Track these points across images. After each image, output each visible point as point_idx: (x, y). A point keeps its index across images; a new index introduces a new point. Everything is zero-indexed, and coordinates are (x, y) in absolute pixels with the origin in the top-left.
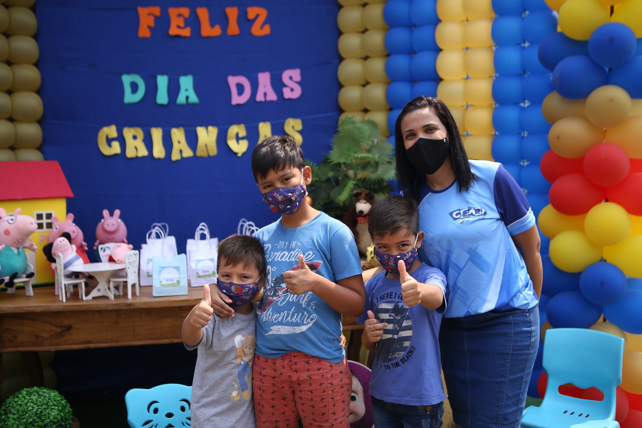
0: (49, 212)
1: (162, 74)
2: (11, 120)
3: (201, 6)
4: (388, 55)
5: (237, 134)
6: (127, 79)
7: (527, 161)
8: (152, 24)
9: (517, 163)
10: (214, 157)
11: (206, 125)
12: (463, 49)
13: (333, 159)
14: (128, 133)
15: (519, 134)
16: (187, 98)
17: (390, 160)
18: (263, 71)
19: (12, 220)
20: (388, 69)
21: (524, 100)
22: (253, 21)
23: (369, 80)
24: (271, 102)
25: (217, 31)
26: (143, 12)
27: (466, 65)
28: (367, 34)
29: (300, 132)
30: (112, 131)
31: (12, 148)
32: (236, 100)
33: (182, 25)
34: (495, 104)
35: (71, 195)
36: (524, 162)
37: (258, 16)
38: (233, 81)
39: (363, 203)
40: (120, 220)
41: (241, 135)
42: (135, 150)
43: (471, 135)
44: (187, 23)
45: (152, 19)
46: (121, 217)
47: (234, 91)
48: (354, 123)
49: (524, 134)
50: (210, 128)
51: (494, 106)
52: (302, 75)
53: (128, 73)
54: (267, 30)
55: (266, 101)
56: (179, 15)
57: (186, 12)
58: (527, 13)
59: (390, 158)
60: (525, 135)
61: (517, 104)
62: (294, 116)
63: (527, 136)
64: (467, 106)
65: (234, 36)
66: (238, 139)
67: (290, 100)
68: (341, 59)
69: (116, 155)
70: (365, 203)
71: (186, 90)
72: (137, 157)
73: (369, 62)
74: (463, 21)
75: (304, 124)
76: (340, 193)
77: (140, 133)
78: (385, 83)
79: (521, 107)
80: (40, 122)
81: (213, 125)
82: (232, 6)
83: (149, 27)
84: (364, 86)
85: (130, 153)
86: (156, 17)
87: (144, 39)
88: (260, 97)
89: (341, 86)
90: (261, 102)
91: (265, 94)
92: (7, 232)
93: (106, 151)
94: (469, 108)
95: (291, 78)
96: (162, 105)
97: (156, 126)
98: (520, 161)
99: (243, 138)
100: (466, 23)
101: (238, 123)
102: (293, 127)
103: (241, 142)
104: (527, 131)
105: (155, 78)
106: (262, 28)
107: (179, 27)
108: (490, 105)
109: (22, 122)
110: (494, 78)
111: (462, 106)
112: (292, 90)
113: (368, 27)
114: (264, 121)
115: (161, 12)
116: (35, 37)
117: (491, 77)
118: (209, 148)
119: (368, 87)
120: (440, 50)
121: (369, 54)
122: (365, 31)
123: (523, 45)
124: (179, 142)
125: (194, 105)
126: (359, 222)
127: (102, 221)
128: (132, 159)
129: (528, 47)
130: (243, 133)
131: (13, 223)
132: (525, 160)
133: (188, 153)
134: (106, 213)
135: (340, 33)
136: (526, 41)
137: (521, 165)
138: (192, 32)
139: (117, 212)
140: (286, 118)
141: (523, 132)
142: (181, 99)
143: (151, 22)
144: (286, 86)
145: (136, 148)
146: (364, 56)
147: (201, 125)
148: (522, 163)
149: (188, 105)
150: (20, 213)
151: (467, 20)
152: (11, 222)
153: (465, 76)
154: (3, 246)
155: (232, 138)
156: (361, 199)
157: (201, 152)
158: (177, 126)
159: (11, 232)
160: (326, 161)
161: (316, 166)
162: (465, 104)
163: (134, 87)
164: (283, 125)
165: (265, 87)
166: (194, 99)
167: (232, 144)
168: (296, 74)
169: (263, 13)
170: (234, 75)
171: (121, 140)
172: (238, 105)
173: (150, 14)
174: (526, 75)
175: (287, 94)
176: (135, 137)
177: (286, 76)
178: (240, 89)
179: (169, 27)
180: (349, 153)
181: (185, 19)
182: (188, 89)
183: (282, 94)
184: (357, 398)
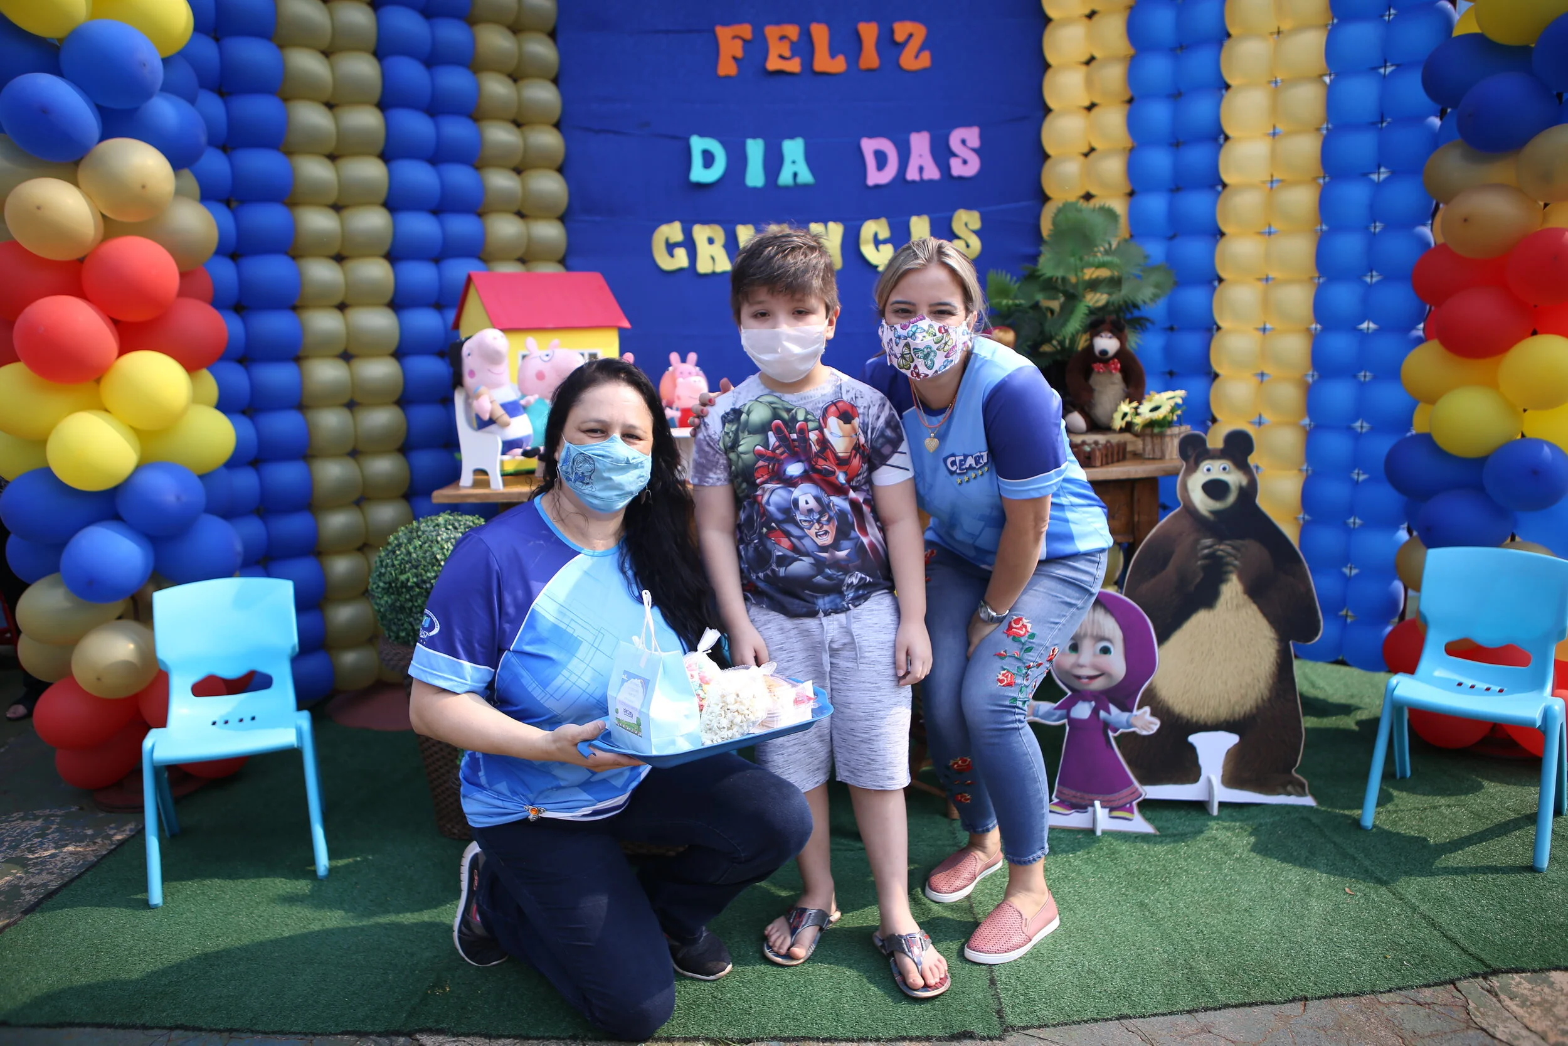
0: (593, 351)
1: (755, 137)
2: (521, 215)
3: (819, 21)
4: (1130, 101)
5: (876, 235)
6: (698, 144)
7: (1380, 275)
8: (739, 54)
9: (1359, 278)
11: (825, 221)
12: (1270, 82)
13: (1044, 271)
14: (701, 233)
15: (1367, 228)
16: (795, 175)
17: (1141, 273)
18: (918, 131)
19: (547, 355)
20: (1132, 124)
21: (1379, 168)
22: (901, 46)
23: (1095, 145)
24: (931, 181)
25: (840, 64)
26: (724, 33)
27: (1275, 108)
29: (976, 233)
30: (673, 231)
31: (522, 260)
32: (875, 177)
33: (787, 54)
34: (1324, 178)
35: (626, 324)
36: (1372, 277)
37: (911, 36)
38: (869, 146)
39: (1106, 337)
40: (698, 368)
41: (881, 237)
42: (711, 261)
43: (1275, 232)
44: (796, 49)
45: (739, 43)
46: (698, 364)
47: (871, 162)
48: (1079, 211)
49: (1375, 227)
50: (831, 225)
51: (1321, 181)
52: (982, 137)
53: (702, 135)
54: (925, 60)
55: (922, 180)
56: (783, 38)
57: (792, 31)
58: (1392, 11)
59: (1142, 271)
60: (1377, 230)
61: (1365, 175)
62: (969, 207)
63: (1380, 232)
64: (1272, 182)
65: (870, 70)
66: (877, 242)
67: (961, 178)
68: (1047, 111)
69: (681, 270)
70: (1110, 338)
71: (794, 162)
72: (714, 274)
73: (1096, 113)
74: (1272, 34)
75: (984, 219)
76: (1064, 324)
77: (718, 233)
78: (1124, 148)
79: (1372, 181)
80: (563, 219)
81: (835, 220)
82: (868, 20)
83: (735, 58)
84: (1086, 155)
85: (704, 267)
86: (745, 41)
87: (728, 77)
88: (912, 174)
89: (1046, 158)
90: (914, 182)
91: (921, 169)
92: (540, 376)
93: (666, 263)
94: (1275, 185)
95: (964, 142)
96: (755, 190)
97: (744, 223)
98: (1365, 275)
99: (885, 242)
100: (1275, 36)
101: (875, 217)
102: (966, 225)
103: (881, 247)
104: (1381, 222)
105: (743, 144)
106: (917, 57)
107: (781, 57)
108: (1315, 179)
109: (537, 217)
110: (1325, 132)
111: (1264, 182)
112: (965, 162)
113: (1096, 54)
114: (919, 214)
115: (753, 32)
116: (556, 81)
117: (1318, 129)
119: (1093, 156)
120: (1227, 87)
121: (1096, 101)
122: (1090, 60)
123: (1382, 71)
125: (806, 186)
126: (1096, 370)
127: (671, 368)
128: (705, 275)
129: (1392, 73)
130: (884, 233)
131: (549, 360)
132: (1374, 273)
134: (674, 357)
135: (1046, 68)
136: (1388, 64)
137: (1366, 282)
138: (802, 64)
139: (693, 357)
140: (955, 209)
141: (1373, 225)
142: (785, 178)
143: (737, 49)
144: (955, 155)
145: (713, 258)
146: (1087, 104)
147: (817, 220)
148: (1368, 279)
149: (798, 188)
150: (556, 346)
151: (1279, 33)
152: (546, 359)
153: (1272, 131)
154: (537, 396)
155: (867, 242)
156: (1103, 332)
159: (547, 374)
160: (1032, 277)
161: (1016, 282)
162: (1269, 179)
163: (708, 159)
164: (950, 220)
165: (921, 156)
166: (806, 176)
167: (869, 251)
168: (972, 135)
169: (919, 31)
170: (871, 136)
171: (690, 245)
172: (877, 186)
173: (735, 37)
174: (1384, 124)
175: (957, 168)
176: (711, 241)
177: (956, 137)
178: (881, 159)
179: (765, 59)
180: (1072, 260)
181: (792, 43)
182: (797, 160)
183: (949, 168)
184: (1112, 649)
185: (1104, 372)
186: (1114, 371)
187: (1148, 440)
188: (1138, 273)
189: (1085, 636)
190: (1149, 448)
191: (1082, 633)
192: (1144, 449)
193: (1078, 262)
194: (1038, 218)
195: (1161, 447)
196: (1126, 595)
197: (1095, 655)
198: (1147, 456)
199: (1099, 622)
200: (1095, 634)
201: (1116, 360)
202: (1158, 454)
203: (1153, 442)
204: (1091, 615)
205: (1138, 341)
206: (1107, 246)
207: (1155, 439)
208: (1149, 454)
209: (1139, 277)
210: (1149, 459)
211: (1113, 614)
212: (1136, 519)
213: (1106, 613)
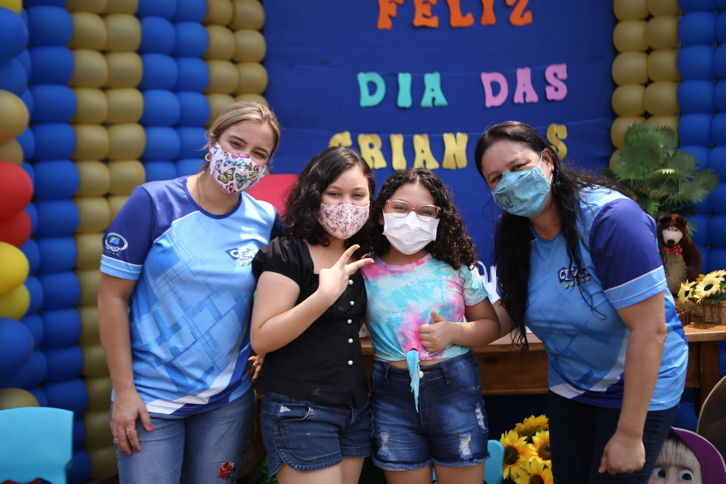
1: (404, 71)
4: (682, 47)
6: (363, 79)
8: (394, 13)
10: (463, 169)
11: (455, 132)
13: (620, 175)
14: (364, 140)
16: (434, 99)
18: (523, 66)
20: (680, 64)
22: (511, 8)
23: (652, 78)
24: (532, 103)
25: (469, 20)
28: (652, 21)
29: (564, 141)
30: (344, 138)
32: (491, 101)
33: (429, 13)
37: (518, 1)
38: (487, 78)
39: (672, 230)
42: (371, 160)
44: (435, 11)
45: (394, 6)
47: (488, 90)
50: (459, 135)
52: (569, 71)
53: (365, 71)
54: (528, 18)
55: (525, 103)
56: (426, 2)
59: (692, 175)
62: (559, 122)
65: (489, 26)
67: (553, 101)
68: (616, 53)
70: (676, 230)
71: (432, 90)
73: (653, 55)
75: (568, 131)
77: (376, 140)
78: (675, 81)
81: (462, 131)
83: (390, 17)
84: (646, 85)
86: (398, 4)
87: (385, 30)
88: (518, 98)
89: (615, 86)
90: (519, 104)
91: (525, 94)
95: (555, 75)
96: (404, 109)
97: (396, 132)
102: (557, 135)
105: (396, 76)
106: (522, 16)
107: (425, 16)
112: (556, 89)
113: (653, 13)
116: (262, 31)
118: (457, 159)
119: (651, 87)
121: (653, 46)
122: (648, 18)
124: (423, 152)
125: (441, 107)
133: (432, 164)
135: (616, 21)
138: (440, 21)
140: (549, 124)
142: (426, 101)
143: (392, 10)
144: (549, 84)
145: (372, 158)
146: (646, 48)
147: (448, 132)
149: (435, 109)
156: (671, 226)
157: (447, 163)
158: (420, 133)
163: (372, 88)
164: (545, 132)
165: (524, 85)
166: (441, 100)
168: (561, 70)
170: (488, 71)
172: (493, 108)
173: (391, 2)
175: (551, 94)
176: (371, 146)
177: (549, 72)
178: (496, 88)
179: (413, 17)
180: (641, 168)
181: (432, 5)
182: (435, 89)
183: (545, 93)
184: (692, 476)
185: (669, 254)
186: (677, 254)
187: (708, 309)
188: (690, 177)
189: (671, 464)
190: (708, 314)
191: (668, 463)
192: (705, 316)
193: (645, 169)
194: (609, 129)
195: (719, 315)
196: (699, 433)
197: (678, 480)
198: (707, 321)
199: (680, 454)
200: (678, 464)
201: (679, 246)
202: (716, 320)
203: (711, 310)
204: (675, 449)
205: (694, 229)
206: (665, 156)
207: (713, 308)
208: (709, 319)
209: (691, 180)
210: (708, 323)
211: (692, 450)
212: (702, 370)
213: (686, 448)
